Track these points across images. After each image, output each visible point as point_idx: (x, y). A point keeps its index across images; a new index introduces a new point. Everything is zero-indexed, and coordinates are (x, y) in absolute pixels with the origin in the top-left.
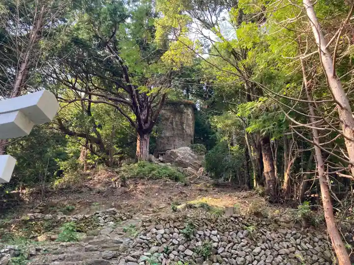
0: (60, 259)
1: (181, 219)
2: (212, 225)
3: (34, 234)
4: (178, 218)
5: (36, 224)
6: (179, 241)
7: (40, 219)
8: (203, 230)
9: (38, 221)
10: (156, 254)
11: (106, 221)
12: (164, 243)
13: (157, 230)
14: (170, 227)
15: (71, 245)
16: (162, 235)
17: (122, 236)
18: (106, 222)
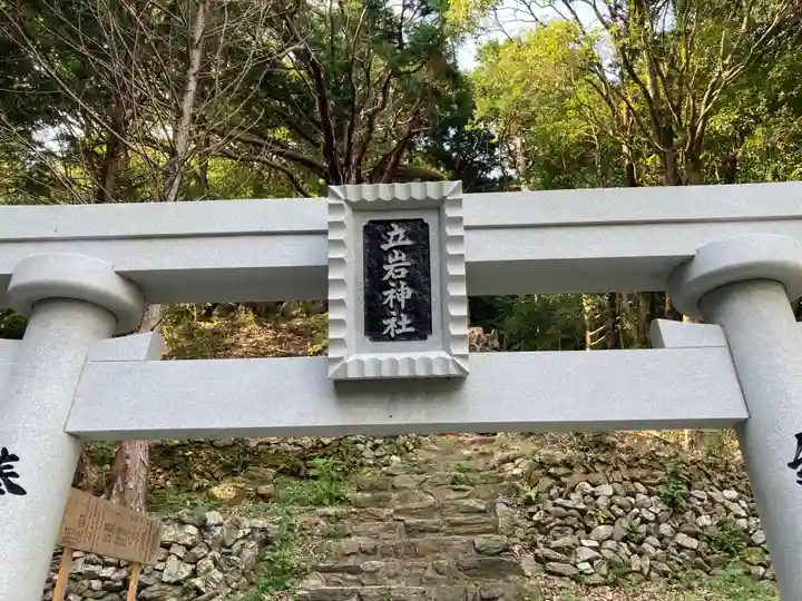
0: (365, 552)
1: (644, 462)
2: (721, 477)
3: (198, 481)
4: (637, 460)
5: (197, 456)
6: (656, 514)
7: (204, 445)
8: (702, 489)
9: (200, 448)
10: (610, 544)
11: (378, 454)
12: (620, 516)
13: (594, 486)
14: (624, 479)
15: (348, 516)
16: (610, 497)
17: (467, 493)
18: (378, 457)
